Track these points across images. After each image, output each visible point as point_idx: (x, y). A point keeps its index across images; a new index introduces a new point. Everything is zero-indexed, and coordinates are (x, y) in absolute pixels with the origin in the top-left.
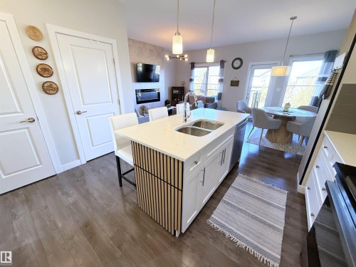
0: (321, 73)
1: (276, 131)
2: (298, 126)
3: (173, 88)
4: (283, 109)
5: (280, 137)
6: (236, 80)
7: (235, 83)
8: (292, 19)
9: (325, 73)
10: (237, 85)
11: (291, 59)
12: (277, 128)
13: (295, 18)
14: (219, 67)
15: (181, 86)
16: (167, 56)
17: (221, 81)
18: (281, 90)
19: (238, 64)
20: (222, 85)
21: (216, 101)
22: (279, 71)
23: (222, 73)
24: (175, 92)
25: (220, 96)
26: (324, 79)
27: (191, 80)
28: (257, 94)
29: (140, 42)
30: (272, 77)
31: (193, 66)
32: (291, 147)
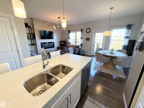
0: (125, 35)
1: (108, 63)
2: (119, 62)
3: (61, 42)
4: (110, 52)
5: (110, 66)
6: (88, 38)
7: (88, 39)
8: (111, 8)
9: (128, 34)
10: (89, 40)
11: (112, 28)
12: (108, 62)
13: (112, 8)
14: (80, 32)
15: (65, 40)
16: (54, 27)
17: (82, 38)
18: (108, 42)
19: (89, 31)
20: (82, 40)
21: (80, 47)
22: (107, 33)
23: (82, 35)
24: (62, 43)
25: (82, 45)
26: (127, 37)
27: (69, 38)
28: (98, 44)
29: (43, 21)
30: (104, 36)
31: (69, 32)
32: (116, 72)
